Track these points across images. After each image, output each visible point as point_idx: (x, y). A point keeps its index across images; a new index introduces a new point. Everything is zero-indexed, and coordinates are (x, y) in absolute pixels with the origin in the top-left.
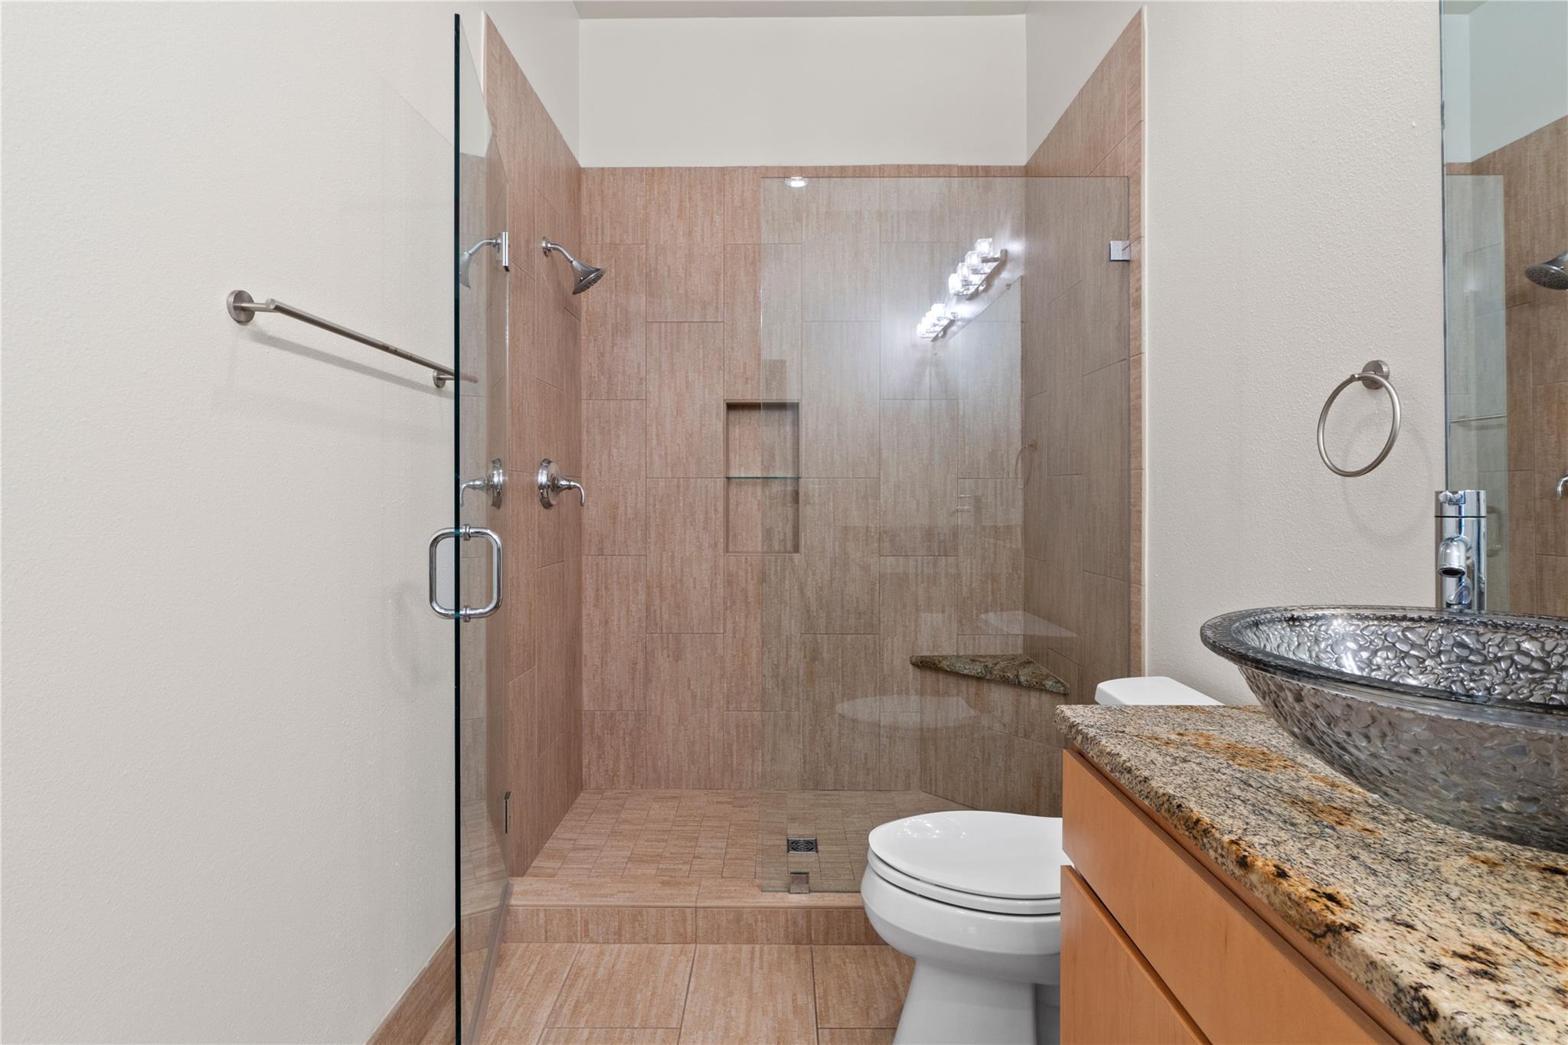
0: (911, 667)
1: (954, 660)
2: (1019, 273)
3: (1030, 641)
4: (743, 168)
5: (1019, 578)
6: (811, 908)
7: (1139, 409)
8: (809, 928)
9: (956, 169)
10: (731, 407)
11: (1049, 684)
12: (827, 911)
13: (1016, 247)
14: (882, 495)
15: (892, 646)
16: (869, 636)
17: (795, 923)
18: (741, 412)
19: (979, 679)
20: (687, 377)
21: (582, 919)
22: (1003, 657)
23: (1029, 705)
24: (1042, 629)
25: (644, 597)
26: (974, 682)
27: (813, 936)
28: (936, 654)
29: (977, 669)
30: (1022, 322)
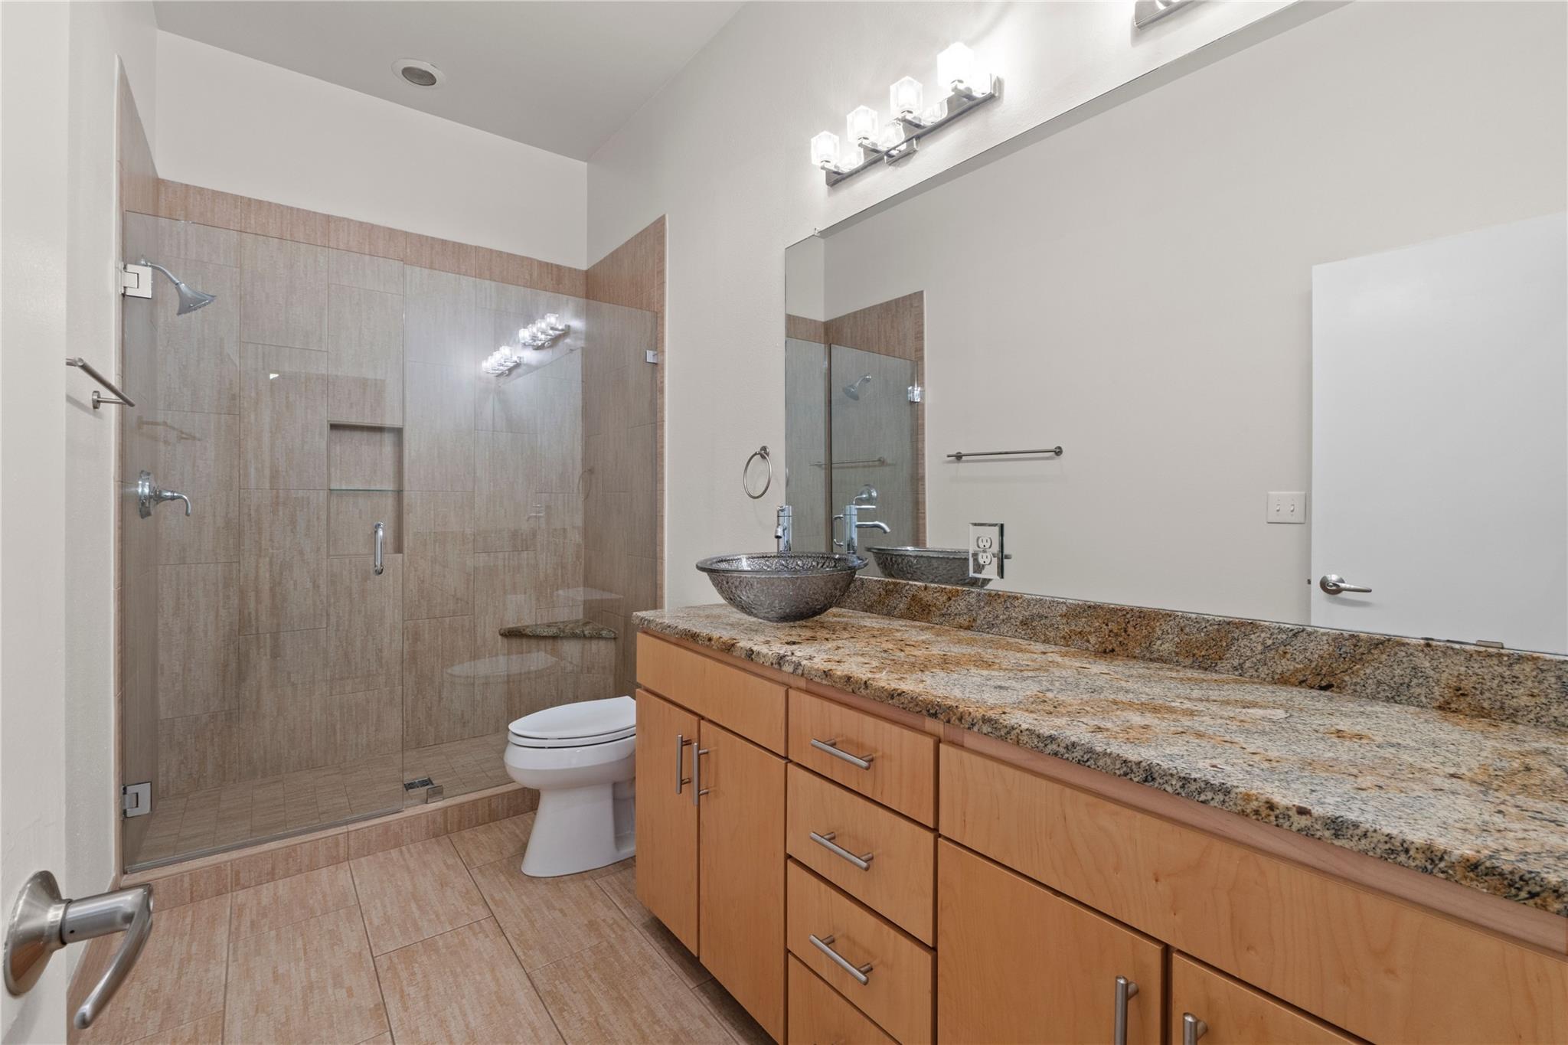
0: (500, 637)
1: (534, 627)
2: (581, 343)
3: (588, 606)
4: (349, 221)
5: (581, 564)
6: (447, 807)
7: (662, 454)
8: (446, 822)
9: (536, 263)
10: (334, 427)
11: (604, 633)
12: (460, 806)
13: (577, 324)
14: (476, 505)
15: (485, 623)
16: (465, 617)
17: (434, 822)
18: (341, 432)
19: (554, 638)
20: (287, 398)
21: (232, 871)
22: (570, 622)
23: (591, 650)
24: (597, 595)
25: (236, 601)
26: (551, 641)
27: (449, 827)
28: (520, 625)
29: (554, 631)
30: (583, 381)
